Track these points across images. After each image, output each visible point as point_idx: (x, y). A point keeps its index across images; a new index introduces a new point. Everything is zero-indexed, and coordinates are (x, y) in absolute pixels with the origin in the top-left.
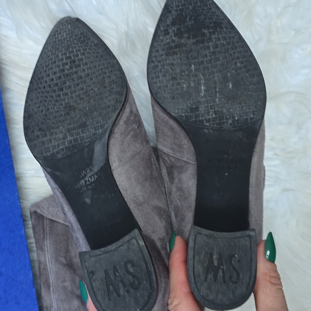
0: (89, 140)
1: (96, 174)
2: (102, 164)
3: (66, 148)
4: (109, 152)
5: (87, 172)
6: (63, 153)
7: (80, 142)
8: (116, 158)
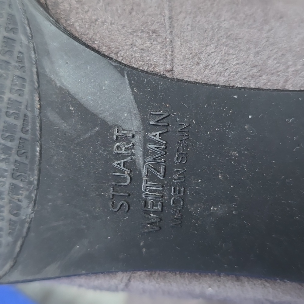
0: (27, 89)
1: (147, 128)
2: (128, 94)
3: (13, 176)
4: (104, 49)
5: (124, 156)
6: (25, 193)
7: (19, 123)
8: (138, 42)
